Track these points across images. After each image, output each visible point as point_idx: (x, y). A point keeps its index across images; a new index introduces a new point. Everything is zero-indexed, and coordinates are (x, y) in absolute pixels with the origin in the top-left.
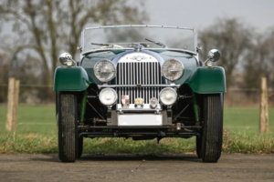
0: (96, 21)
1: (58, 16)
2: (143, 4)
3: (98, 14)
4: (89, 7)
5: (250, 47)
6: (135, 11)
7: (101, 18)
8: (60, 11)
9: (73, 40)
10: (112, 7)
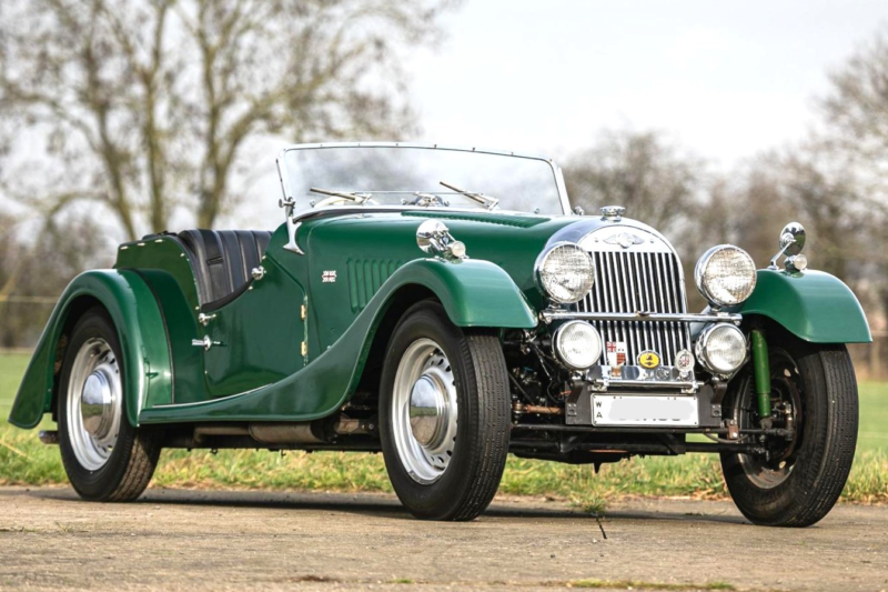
0: (274, 129)
1: (171, 113)
2: (402, 88)
3: (280, 109)
4: (257, 91)
5: (690, 211)
6: (383, 105)
7: (288, 121)
8: (175, 101)
9: (210, 180)
10: (321, 92)
